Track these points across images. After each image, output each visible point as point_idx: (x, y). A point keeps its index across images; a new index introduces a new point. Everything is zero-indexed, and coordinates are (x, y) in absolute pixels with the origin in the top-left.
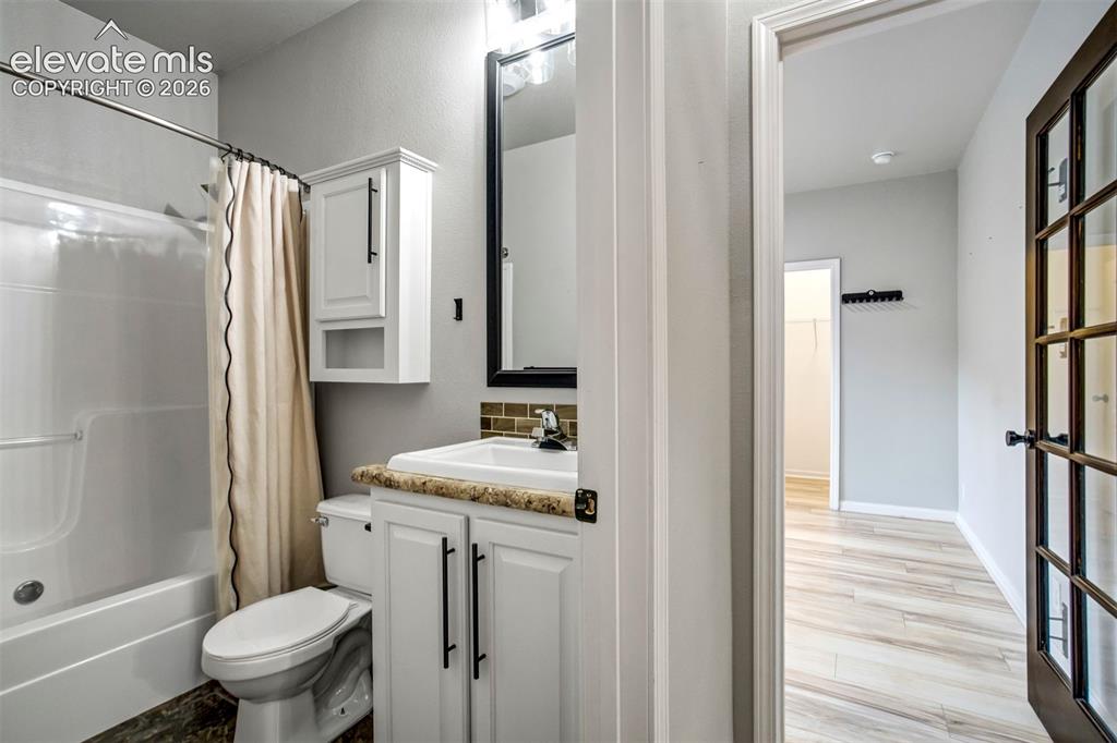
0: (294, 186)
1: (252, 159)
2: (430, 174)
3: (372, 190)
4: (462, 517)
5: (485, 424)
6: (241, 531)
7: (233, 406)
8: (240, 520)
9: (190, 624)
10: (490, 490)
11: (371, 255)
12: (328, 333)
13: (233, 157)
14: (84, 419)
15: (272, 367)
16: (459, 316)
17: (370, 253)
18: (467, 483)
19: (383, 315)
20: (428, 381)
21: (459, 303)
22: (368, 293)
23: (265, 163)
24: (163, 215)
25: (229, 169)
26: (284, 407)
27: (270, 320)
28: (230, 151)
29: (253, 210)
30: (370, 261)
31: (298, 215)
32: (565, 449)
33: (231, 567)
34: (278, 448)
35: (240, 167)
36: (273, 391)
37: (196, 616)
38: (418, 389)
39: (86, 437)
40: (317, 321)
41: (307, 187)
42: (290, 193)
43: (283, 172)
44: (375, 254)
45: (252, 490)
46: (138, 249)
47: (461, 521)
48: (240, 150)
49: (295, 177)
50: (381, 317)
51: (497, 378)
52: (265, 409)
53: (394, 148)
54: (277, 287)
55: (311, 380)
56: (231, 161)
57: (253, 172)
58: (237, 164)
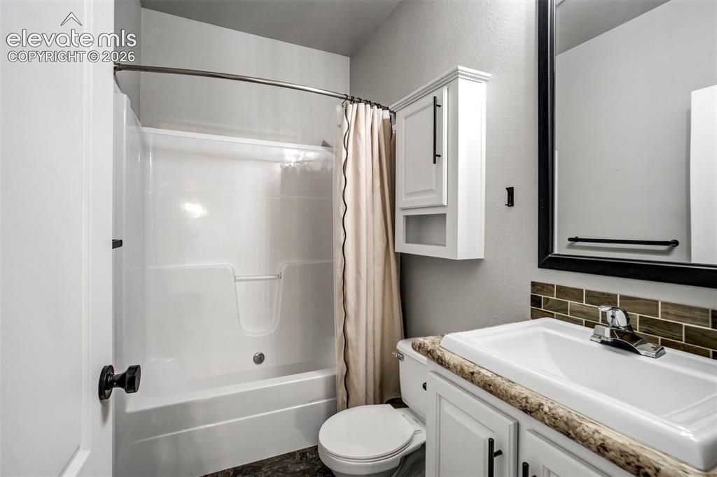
0: (387, 114)
1: (360, 101)
2: (484, 84)
3: (436, 105)
4: (511, 423)
5: (535, 301)
6: (350, 351)
7: (347, 269)
8: (349, 344)
9: (323, 403)
10: (546, 409)
11: (436, 156)
12: (408, 218)
13: (348, 102)
14: (282, 266)
15: (371, 241)
16: (511, 203)
17: (435, 155)
18: (518, 388)
19: (446, 204)
20: (482, 257)
21: (510, 191)
22: (433, 188)
23: (367, 102)
24: (321, 147)
25: (346, 110)
26: (378, 269)
27: (370, 209)
28: (347, 99)
29: (360, 135)
30: (435, 162)
31: (389, 134)
32: (638, 353)
33: (344, 373)
34: (374, 297)
35: (352, 108)
36: (371, 258)
37: (327, 398)
38: (473, 264)
39: (282, 278)
40: (400, 208)
41: (395, 113)
42: (383, 120)
43: (379, 106)
44: (439, 156)
45: (357, 325)
46: (308, 169)
47: (510, 426)
48: (353, 97)
49: (388, 109)
50: (444, 206)
51: (548, 259)
52: (365, 271)
53: (454, 68)
54: (374, 187)
55: (396, 251)
56: (347, 105)
57: (360, 110)
58: (350, 106)
